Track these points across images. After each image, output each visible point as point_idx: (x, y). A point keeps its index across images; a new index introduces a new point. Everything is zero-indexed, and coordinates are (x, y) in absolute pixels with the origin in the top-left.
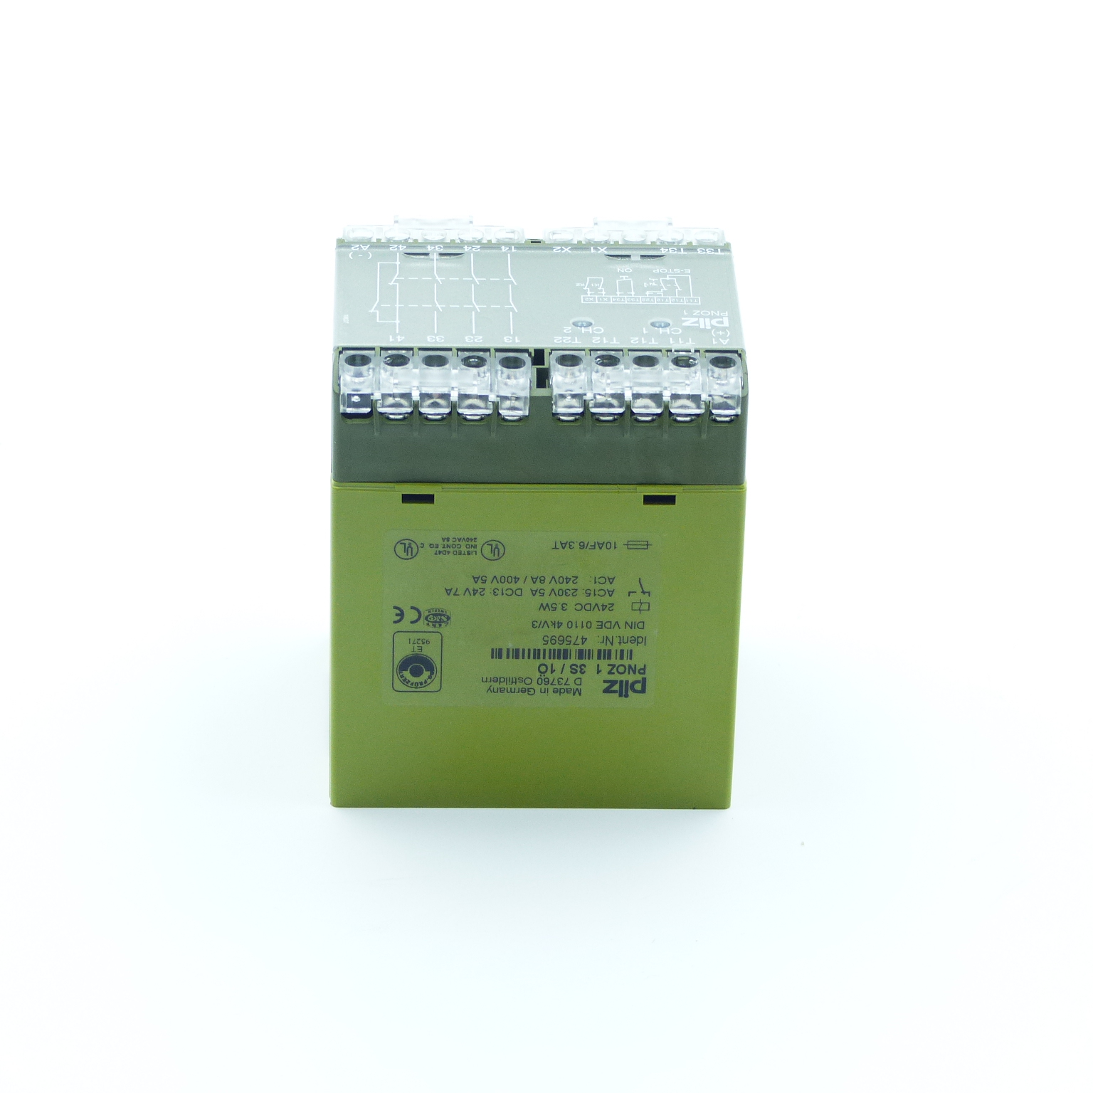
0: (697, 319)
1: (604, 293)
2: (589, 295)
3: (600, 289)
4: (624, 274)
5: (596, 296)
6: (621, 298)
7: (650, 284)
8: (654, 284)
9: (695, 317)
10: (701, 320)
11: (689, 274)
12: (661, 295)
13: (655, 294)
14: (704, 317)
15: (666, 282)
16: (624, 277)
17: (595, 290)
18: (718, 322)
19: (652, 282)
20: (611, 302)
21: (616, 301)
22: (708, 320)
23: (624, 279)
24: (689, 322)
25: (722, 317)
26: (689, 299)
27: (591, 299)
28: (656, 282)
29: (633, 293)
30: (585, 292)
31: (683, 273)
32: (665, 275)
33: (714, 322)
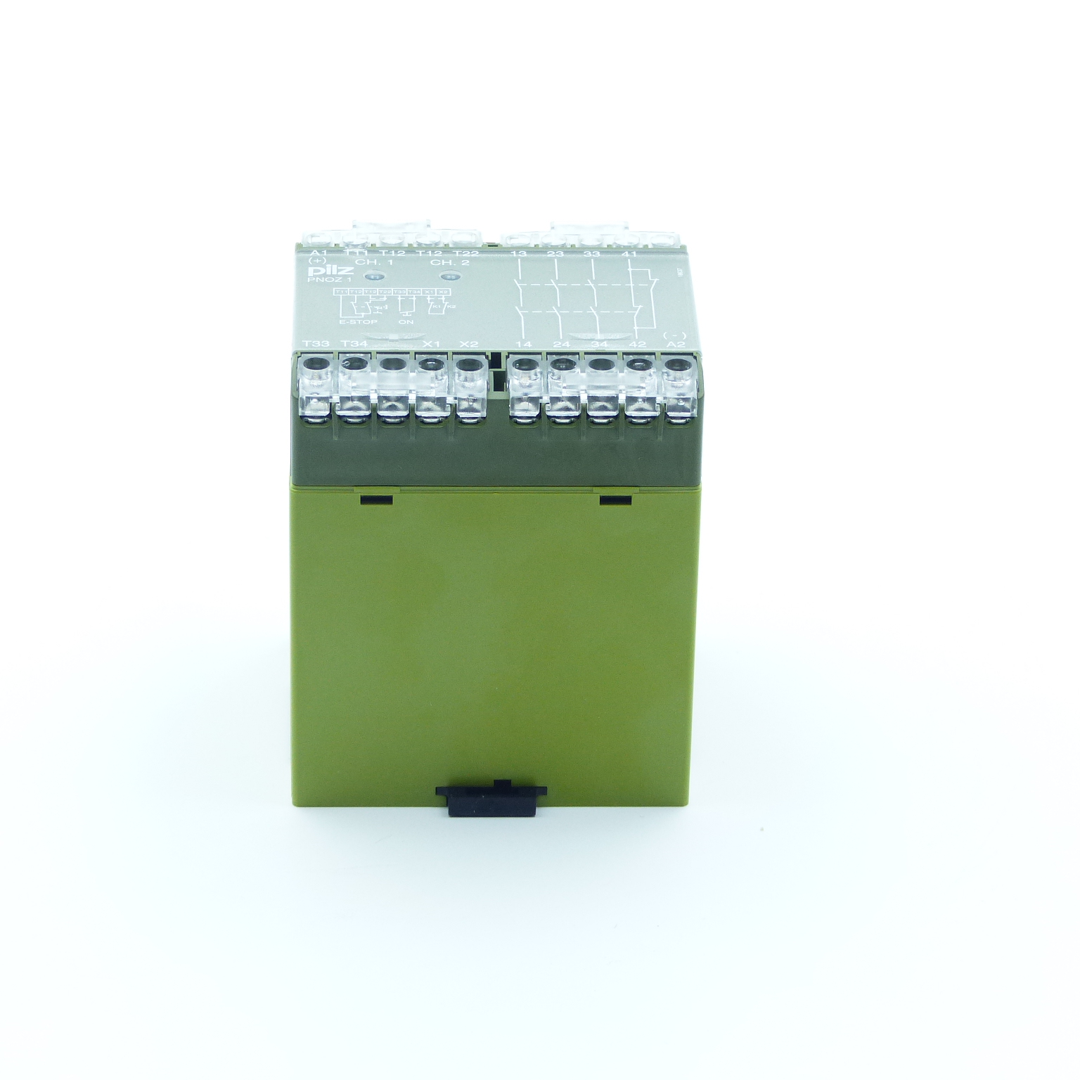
0: (339, 273)
1: (429, 299)
2: (443, 296)
3: (432, 303)
4: (406, 318)
5: (436, 295)
6: (412, 293)
7: (381, 308)
8: (377, 308)
9: (340, 276)
10: (335, 272)
11: (341, 319)
12: (372, 297)
13: (378, 297)
14: (332, 275)
15: (366, 310)
16: (407, 315)
17: (437, 301)
18: (319, 271)
19: (379, 311)
20: (421, 289)
21: (417, 290)
22: (329, 273)
23: (407, 313)
24: (347, 270)
25: (315, 276)
26: (344, 293)
27: (441, 292)
28: (376, 310)
29: (400, 299)
30: (447, 299)
31: (348, 320)
32: (366, 317)
33: (323, 271)
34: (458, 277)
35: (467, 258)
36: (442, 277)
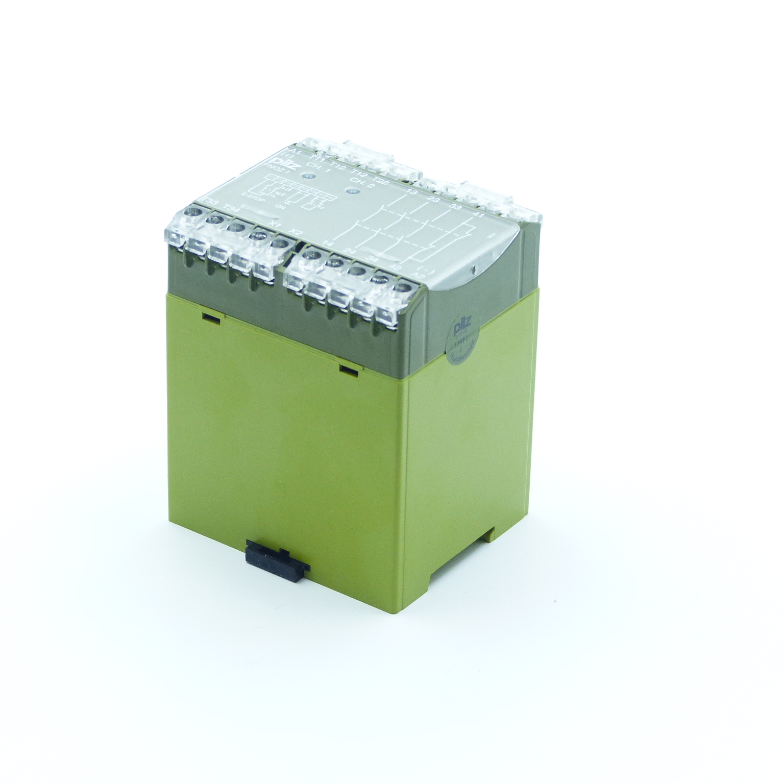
7: (279, 194)
21: (316, 191)
34: (358, 192)
35: (375, 182)
36: (347, 191)
